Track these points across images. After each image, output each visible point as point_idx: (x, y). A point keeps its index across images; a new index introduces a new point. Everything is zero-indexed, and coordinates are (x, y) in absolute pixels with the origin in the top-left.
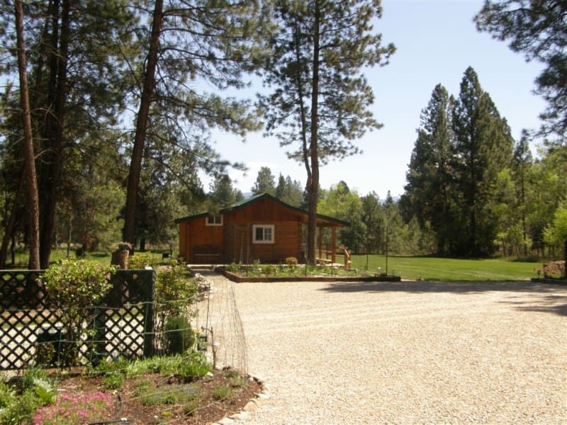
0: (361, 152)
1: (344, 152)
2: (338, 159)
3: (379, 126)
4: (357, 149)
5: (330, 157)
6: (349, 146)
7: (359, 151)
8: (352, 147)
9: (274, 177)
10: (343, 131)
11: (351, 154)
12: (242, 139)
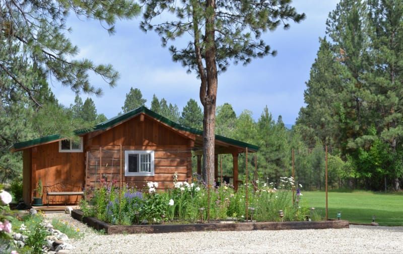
0: (274, 53)
1: (250, 53)
2: (241, 63)
3: (299, 18)
4: (267, 49)
5: (231, 60)
6: (258, 42)
7: (271, 51)
8: (262, 43)
9: (145, 101)
10: (249, 20)
11: (260, 55)
12: (109, 27)
